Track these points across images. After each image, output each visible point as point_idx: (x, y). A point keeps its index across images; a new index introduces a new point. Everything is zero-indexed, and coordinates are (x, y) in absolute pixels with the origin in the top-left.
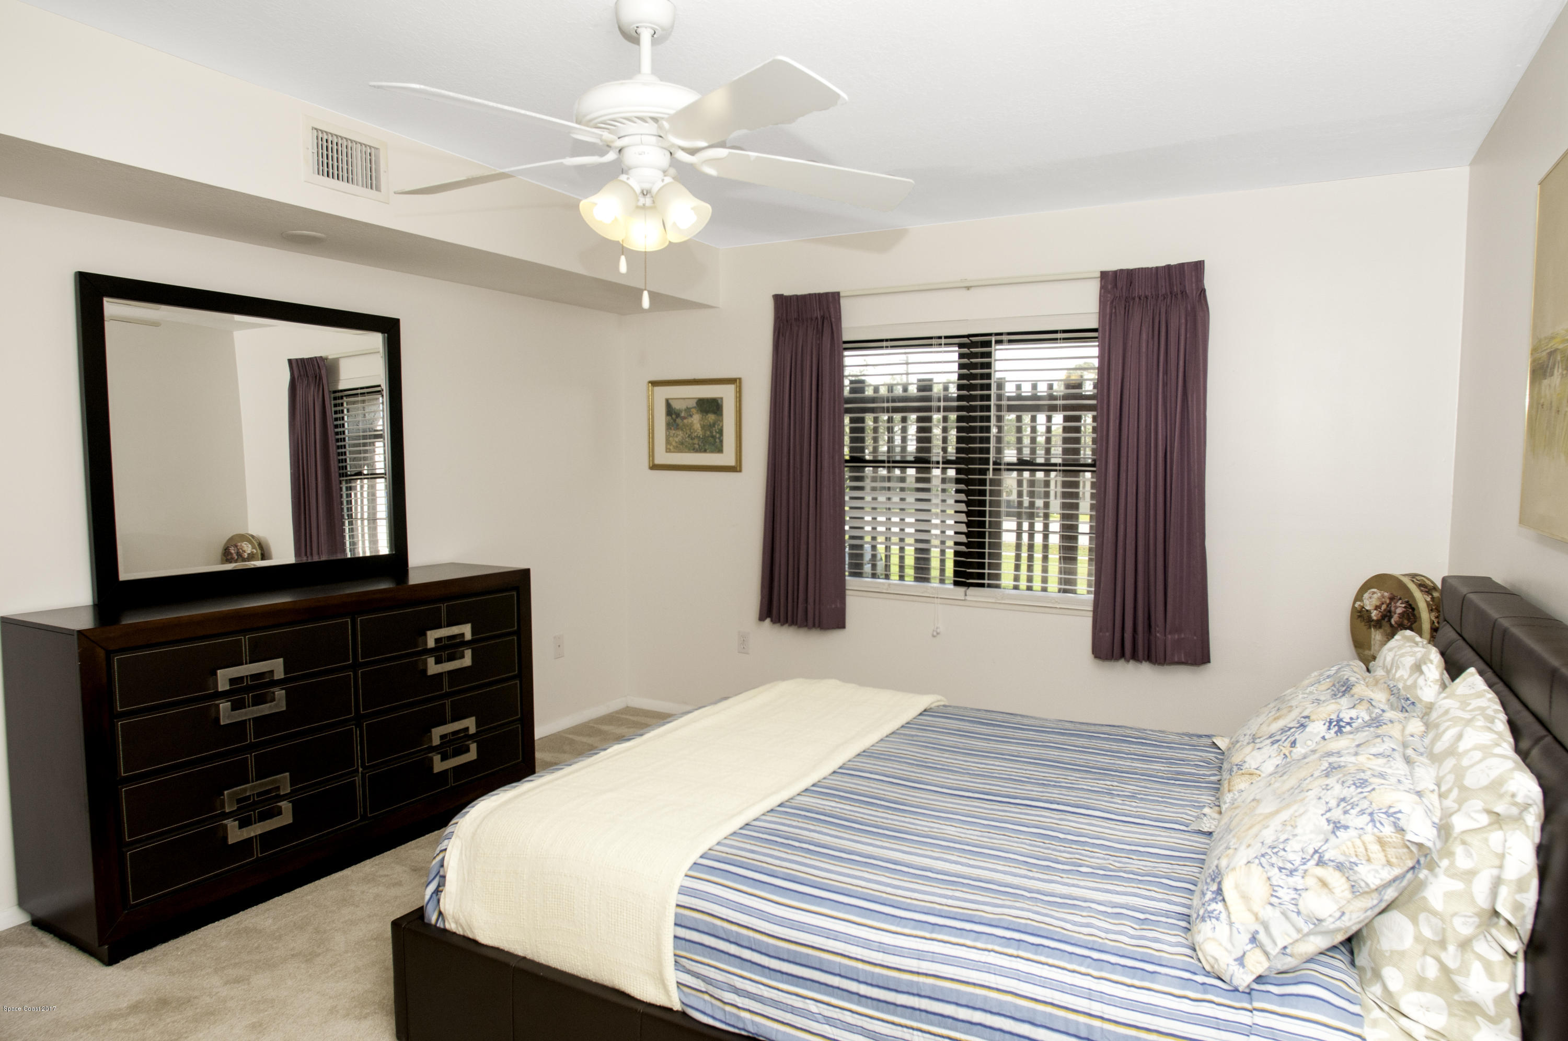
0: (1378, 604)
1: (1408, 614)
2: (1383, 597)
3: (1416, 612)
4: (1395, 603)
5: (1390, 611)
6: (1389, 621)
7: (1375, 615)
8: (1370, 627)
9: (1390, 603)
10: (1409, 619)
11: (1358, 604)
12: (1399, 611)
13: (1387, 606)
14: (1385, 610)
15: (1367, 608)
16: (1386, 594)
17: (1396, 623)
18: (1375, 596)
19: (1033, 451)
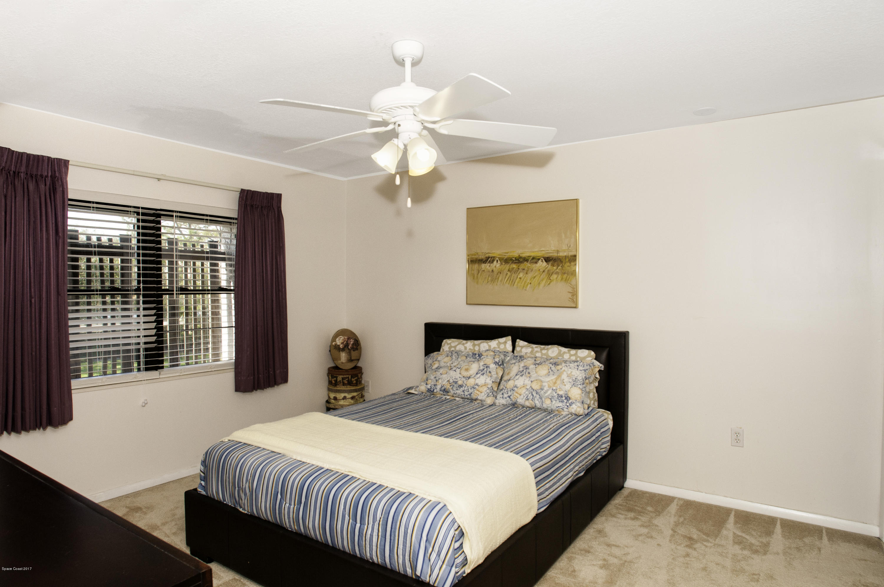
0: (343, 342)
1: (355, 344)
2: (345, 338)
3: (358, 342)
4: (350, 340)
5: (348, 344)
6: (348, 347)
7: (341, 346)
8: (340, 351)
9: (348, 341)
10: (356, 345)
11: (334, 343)
12: (352, 343)
13: (347, 342)
14: (346, 344)
15: (338, 344)
16: (346, 337)
17: (350, 348)
18: (341, 339)
19: (186, 283)
